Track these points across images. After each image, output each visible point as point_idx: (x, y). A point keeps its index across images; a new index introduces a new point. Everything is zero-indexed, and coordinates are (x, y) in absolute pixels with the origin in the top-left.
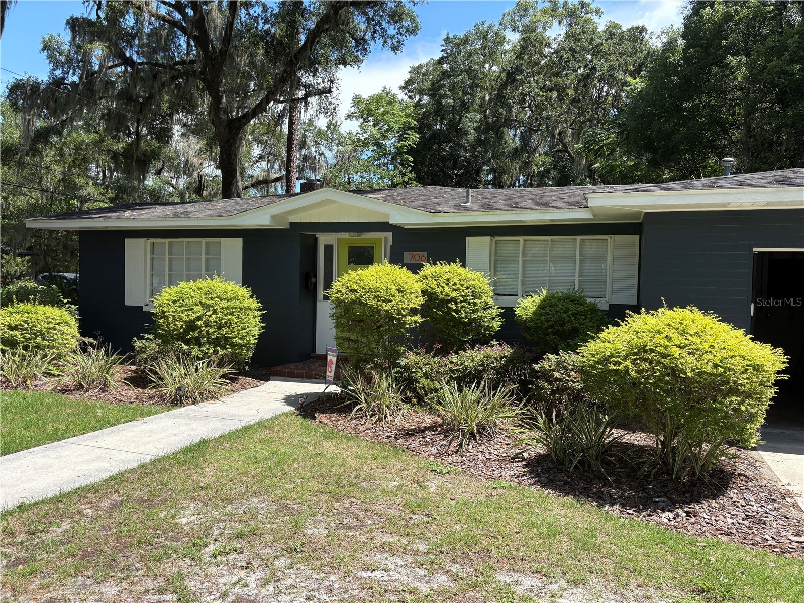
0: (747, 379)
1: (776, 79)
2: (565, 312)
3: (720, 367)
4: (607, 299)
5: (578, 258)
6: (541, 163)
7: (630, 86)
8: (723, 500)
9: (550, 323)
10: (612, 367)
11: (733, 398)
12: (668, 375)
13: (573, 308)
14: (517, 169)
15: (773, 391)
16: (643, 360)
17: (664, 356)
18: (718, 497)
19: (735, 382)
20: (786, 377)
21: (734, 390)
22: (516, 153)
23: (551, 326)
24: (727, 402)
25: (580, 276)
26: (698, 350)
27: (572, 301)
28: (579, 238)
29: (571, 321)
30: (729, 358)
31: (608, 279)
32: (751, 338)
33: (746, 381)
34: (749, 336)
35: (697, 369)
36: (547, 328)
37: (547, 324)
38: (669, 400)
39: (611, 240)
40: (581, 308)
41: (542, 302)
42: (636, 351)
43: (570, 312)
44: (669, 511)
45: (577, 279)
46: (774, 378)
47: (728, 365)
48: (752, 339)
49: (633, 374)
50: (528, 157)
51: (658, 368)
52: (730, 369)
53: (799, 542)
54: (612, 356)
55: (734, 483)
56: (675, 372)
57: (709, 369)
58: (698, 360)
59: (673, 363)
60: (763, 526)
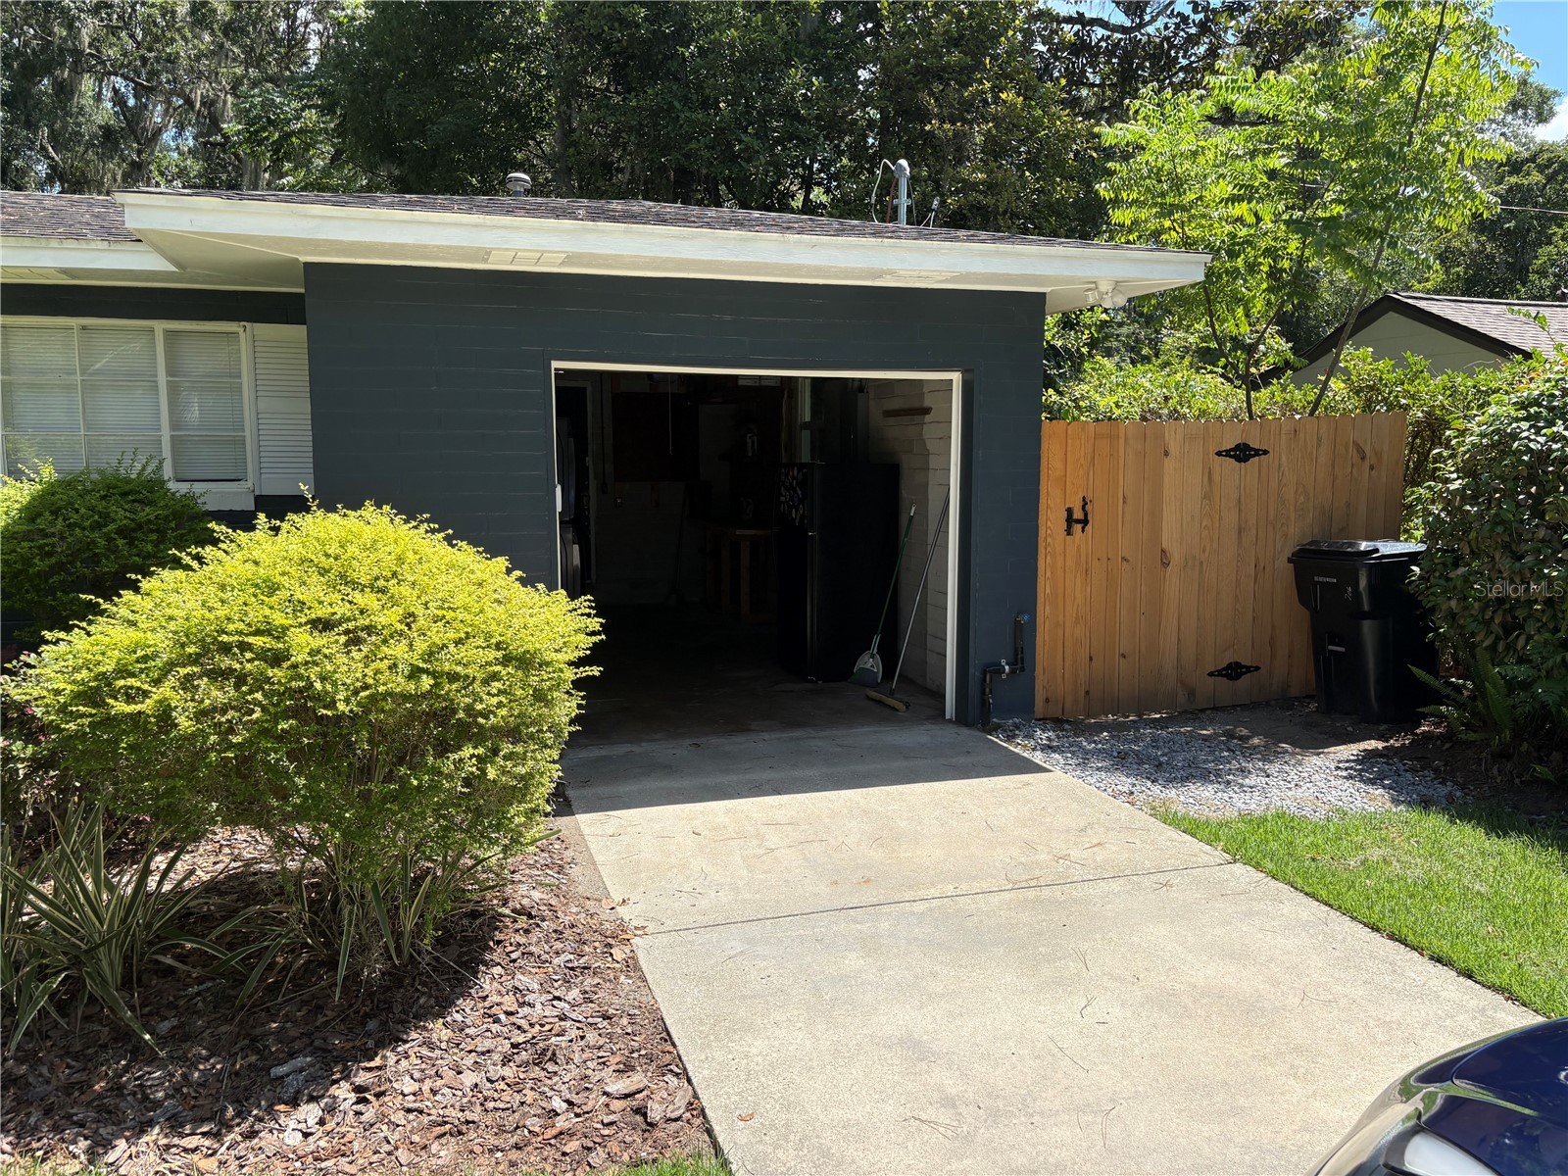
0: (500, 692)
1: (606, 28)
2: (97, 526)
3: (426, 672)
4: (250, 484)
5: (162, 379)
6: (175, 170)
7: (343, 9)
8: (465, 1010)
9: (53, 560)
10: (120, 707)
11: (467, 751)
12: (286, 714)
13: (121, 515)
14: (119, 177)
15: (574, 704)
16: (218, 675)
17: (277, 659)
18: (452, 1003)
19: (469, 709)
20: (595, 671)
21: (468, 732)
22: (109, 137)
23: (60, 567)
24: (448, 766)
25: (174, 426)
26: (370, 629)
27: (124, 494)
28: (160, 326)
29: (115, 550)
30: (452, 647)
31: (247, 433)
32: (519, 579)
33: (495, 701)
34: (518, 573)
35: (366, 687)
36: (44, 576)
37: (40, 565)
38: (301, 781)
39: (246, 335)
40: (146, 513)
41: (33, 498)
42: (191, 649)
43: (112, 527)
44: (312, 1099)
45: (166, 434)
46: (570, 674)
47: (447, 667)
48: (524, 582)
49: (185, 723)
50: (139, 152)
51: (259, 696)
52: (453, 677)
53: (626, 1096)
54: (123, 672)
55: (499, 942)
56: (303, 703)
57: (400, 684)
58: (367, 660)
59: (300, 677)
60: (551, 1067)
